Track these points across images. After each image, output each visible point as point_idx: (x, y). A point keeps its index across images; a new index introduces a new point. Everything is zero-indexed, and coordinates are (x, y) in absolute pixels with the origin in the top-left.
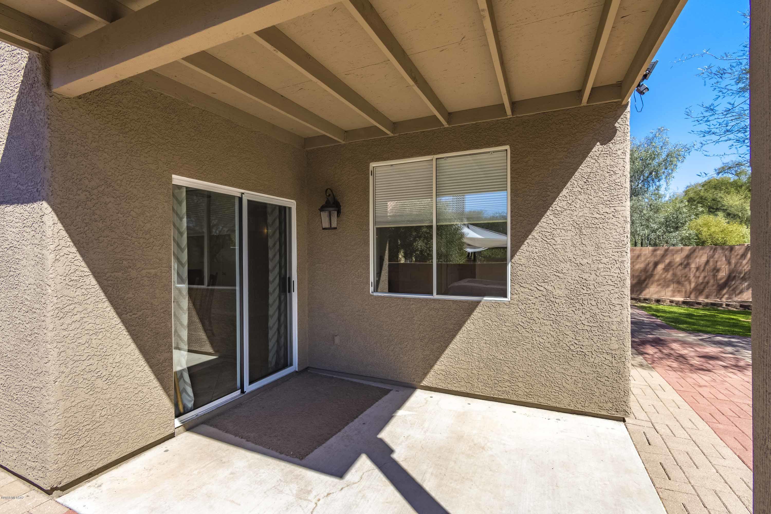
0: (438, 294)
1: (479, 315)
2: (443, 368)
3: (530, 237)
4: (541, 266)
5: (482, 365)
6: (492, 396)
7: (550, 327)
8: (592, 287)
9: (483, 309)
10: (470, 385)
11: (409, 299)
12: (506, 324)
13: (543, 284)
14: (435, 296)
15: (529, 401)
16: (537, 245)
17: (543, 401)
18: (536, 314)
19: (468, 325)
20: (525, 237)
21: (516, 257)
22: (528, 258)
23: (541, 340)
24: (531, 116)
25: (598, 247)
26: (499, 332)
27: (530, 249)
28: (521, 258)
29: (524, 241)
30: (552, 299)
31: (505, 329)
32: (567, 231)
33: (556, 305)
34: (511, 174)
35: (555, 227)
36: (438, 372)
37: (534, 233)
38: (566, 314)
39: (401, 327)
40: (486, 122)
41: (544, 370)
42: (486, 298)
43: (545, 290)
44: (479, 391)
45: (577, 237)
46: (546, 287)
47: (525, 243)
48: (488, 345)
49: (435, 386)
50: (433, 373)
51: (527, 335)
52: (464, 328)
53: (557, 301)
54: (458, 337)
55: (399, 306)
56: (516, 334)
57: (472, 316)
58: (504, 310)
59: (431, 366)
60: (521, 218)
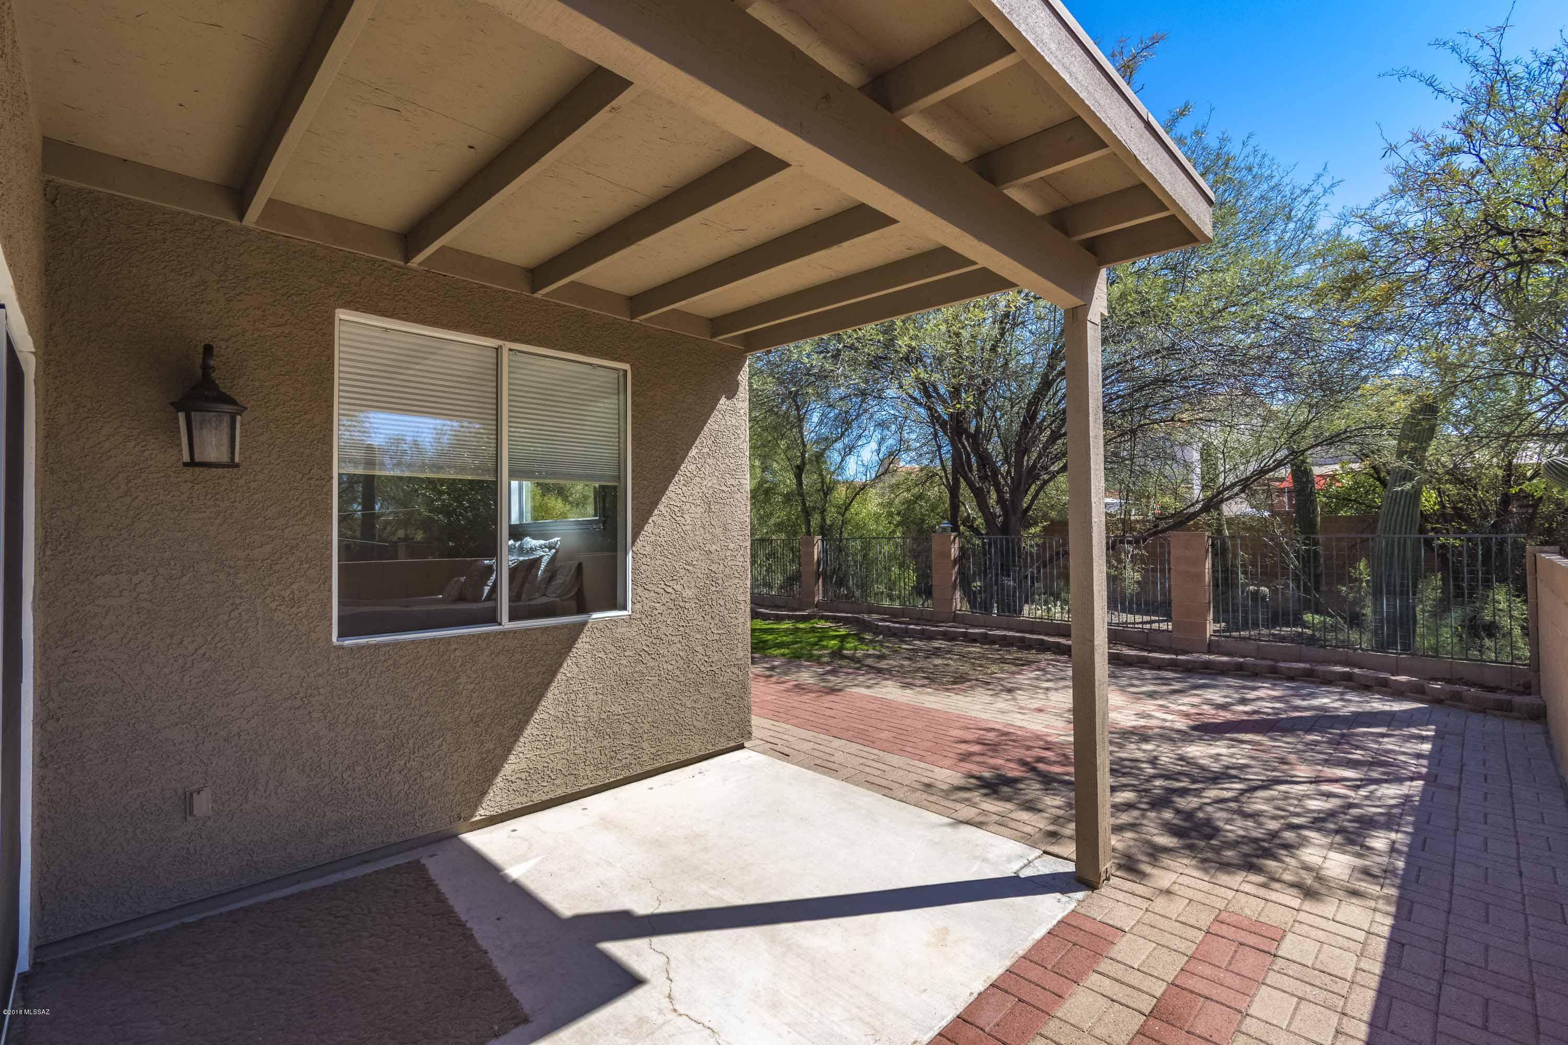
0: (512, 619)
1: (587, 646)
2: (523, 765)
3: (656, 512)
4: (670, 556)
5: (591, 734)
6: (607, 781)
7: (679, 645)
8: (720, 582)
9: (593, 635)
10: (572, 778)
11: (448, 641)
12: (626, 654)
13: (671, 584)
14: (507, 624)
15: (657, 765)
16: (665, 525)
17: (673, 759)
18: (663, 629)
19: (568, 668)
20: (650, 513)
21: (639, 543)
22: (655, 545)
23: (670, 667)
24: (659, 330)
25: (726, 529)
26: (616, 669)
27: (656, 531)
28: (645, 544)
29: (648, 519)
30: (681, 604)
31: (624, 662)
32: (696, 506)
33: (686, 612)
34: (633, 410)
35: (684, 499)
36: (513, 778)
37: (661, 507)
38: (695, 622)
39: (424, 709)
40: (598, 314)
41: (673, 711)
42: (595, 615)
43: (673, 592)
44: (586, 782)
45: (706, 515)
46: (675, 587)
47: (650, 521)
48: (601, 697)
49: (505, 809)
50: (502, 785)
51: (653, 664)
52: (559, 676)
53: (687, 605)
54: (550, 695)
55: (421, 661)
56: (640, 667)
57: (574, 650)
58: (624, 629)
59: (496, 771)
60: (646, 483)
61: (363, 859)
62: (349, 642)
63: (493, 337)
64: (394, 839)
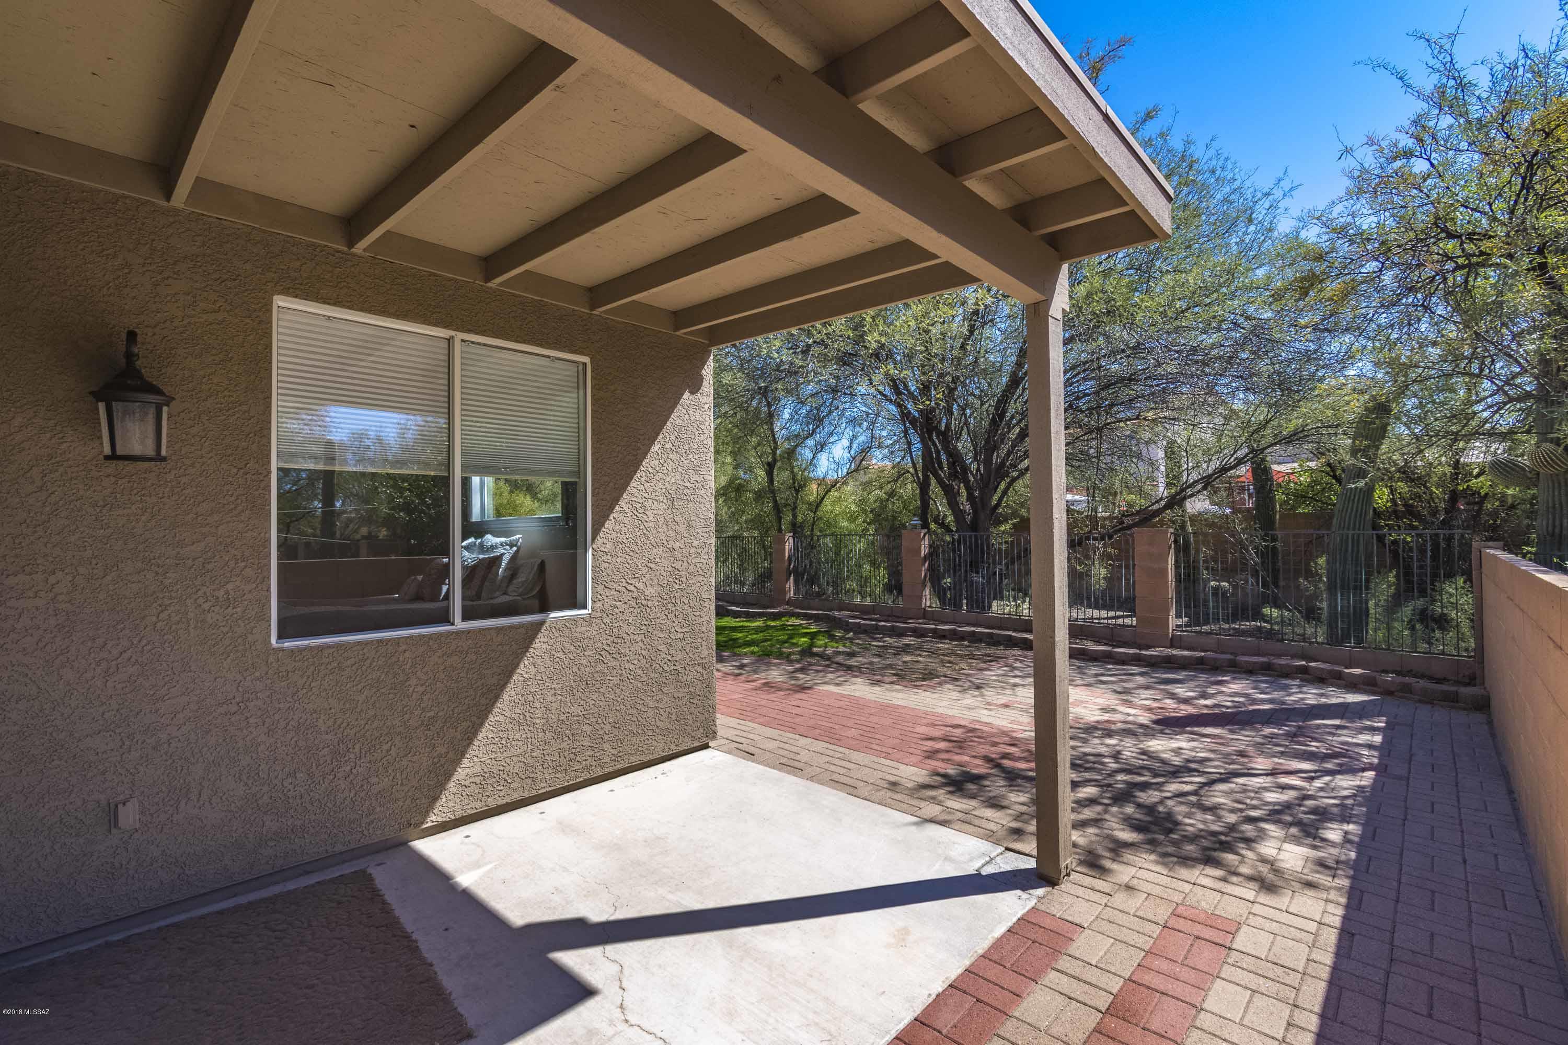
0: (465, 618)
1: (545, 646)
2: (478, 769)
3: (617, 508)
4: (631, 554)
5: (549, 736)
6: (566, 784)
7: (641, 644)
8: (684, 579)
9: (551, 635)
10: (529, 781)
11: (397, 641)
12: (586, 654)
13: (633, 581)
14: (460, 625)
15: (619, 766)
16: (626, 521)
17: (635, 760)
18: (625, 627)
19: (525, 669)
20: (611, 509)
21: (599, 541)
22: (616, 542)
23: (632, 667)
24: (618, 322)
25: (690, 526)
26: (575, 669)
27: (617, 528)
28: (606, 541)
29: (608, 516)
30: (644, 602)
31: (584, 662)
32: (659, 502)
33: (648, 610)
34: (593, 405)
35: (646, 495)
36: (467, 783)
37: (622, 503)
38: (658, 620)
39: (372, 713)
40: (556, 305)
41: (635, 711)
42: (553, 615)
43: (635, 590)
44: (545, 785)
45: (669, 512)
46: (637, 585)
47: (611, 518)
48: (559, 698)
49: (459, 814)
50: (455, 789)
51: (614, 663)
52: (515, 677)
53: (650, 603)
54: (505, 696)
55: (368, 661)
56: (600, 667)
57: (531, 650)
58: (584, 628)
59: (448, 776)
60: (606, 479)
61: (305, 869)
62: (288, 644)
63: (445, 327)
64: (339, 848)
